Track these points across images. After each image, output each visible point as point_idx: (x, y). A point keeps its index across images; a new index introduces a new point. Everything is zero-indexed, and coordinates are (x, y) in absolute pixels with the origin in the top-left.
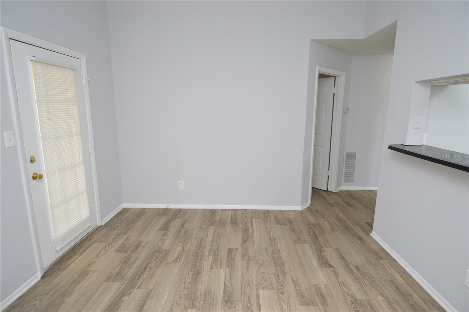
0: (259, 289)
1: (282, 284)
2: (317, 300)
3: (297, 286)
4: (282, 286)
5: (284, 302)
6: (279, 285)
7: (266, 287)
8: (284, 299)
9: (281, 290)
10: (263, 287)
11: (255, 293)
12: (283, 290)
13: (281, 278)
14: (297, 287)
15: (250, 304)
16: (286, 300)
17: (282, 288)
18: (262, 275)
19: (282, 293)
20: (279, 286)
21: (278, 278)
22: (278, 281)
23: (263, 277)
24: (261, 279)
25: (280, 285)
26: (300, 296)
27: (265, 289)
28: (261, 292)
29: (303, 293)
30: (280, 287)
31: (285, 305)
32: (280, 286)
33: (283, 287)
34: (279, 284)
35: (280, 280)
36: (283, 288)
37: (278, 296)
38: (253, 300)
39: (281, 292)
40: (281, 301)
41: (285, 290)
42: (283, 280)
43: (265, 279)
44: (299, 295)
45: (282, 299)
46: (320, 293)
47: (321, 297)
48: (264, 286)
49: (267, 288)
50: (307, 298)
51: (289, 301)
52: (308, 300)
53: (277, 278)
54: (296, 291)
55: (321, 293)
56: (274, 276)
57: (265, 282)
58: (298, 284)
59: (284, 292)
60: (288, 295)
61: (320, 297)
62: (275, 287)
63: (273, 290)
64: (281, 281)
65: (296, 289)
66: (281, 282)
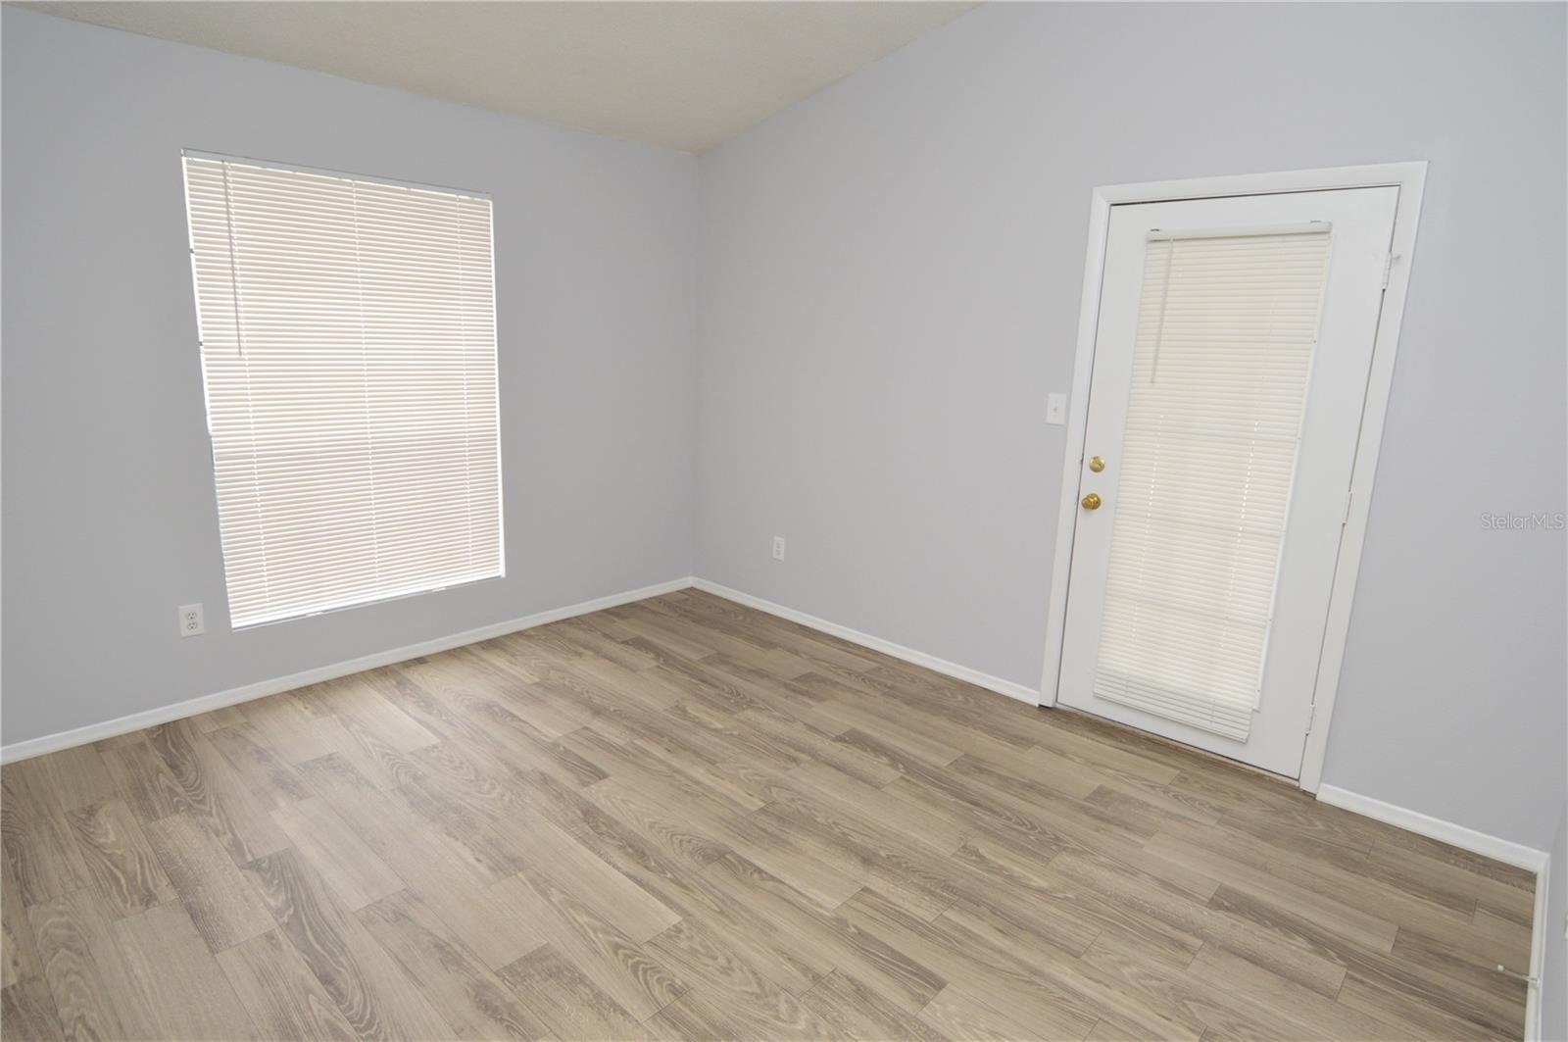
0: (684, 920)
1: (640, 973)
2: (503, 988)
3: (591, 996)
4: (632, 966)
5: (595, 932)
6: (646, 964)
7: (675, 936)
8: (600, 936)
9: (627, 952)
10: (680, 931)
11: (686, 905)
12: (621, 957)
13: (657, 990)
14: (587, 994)
15: (670, 879)
16: (592, 936)
17: (630, 961)
18: (722, 961)
19: (617, 947)
20: (641, 959)
21: (665, 984)
22: (659, 972)
23: (715, 958)
24: (710, 948)
25: (642, 966)
26: (562, 972)
27: (669, 929)
28: (675, 918)
29: (558, 984)
30: (637, 958)
31: (585, 923)
32: (639, 963)
33: (629, 965)
34: (649, 966)
35: (655, 983)
36: (627, 964)
37: (620, 934)
38: (672, 891)
39: (625, 948)
40: (605, 926)
41: (616, 961)
42: (649, 989)
43: (699, 955)
44: (565, 972)
45: (607, 933)
46: (506, 1017)
47: (497, 1007)
48: (682, 936)
49: (669, 937)
50: (537, 978)
51: (585, 938)
52: (532, 972)
53: (669, 982)
54: (582, 979)
55: (502, 1020)
56: (683, 982)
57: (691, 948)
58: (590, 1005)
59: (617, 954)
60: (597, 952)
61: (497, 1003)
62: (648, 950)
63: (648, 939)
64: (653, 981)
65: (588, 982)
66: (648, 978)
